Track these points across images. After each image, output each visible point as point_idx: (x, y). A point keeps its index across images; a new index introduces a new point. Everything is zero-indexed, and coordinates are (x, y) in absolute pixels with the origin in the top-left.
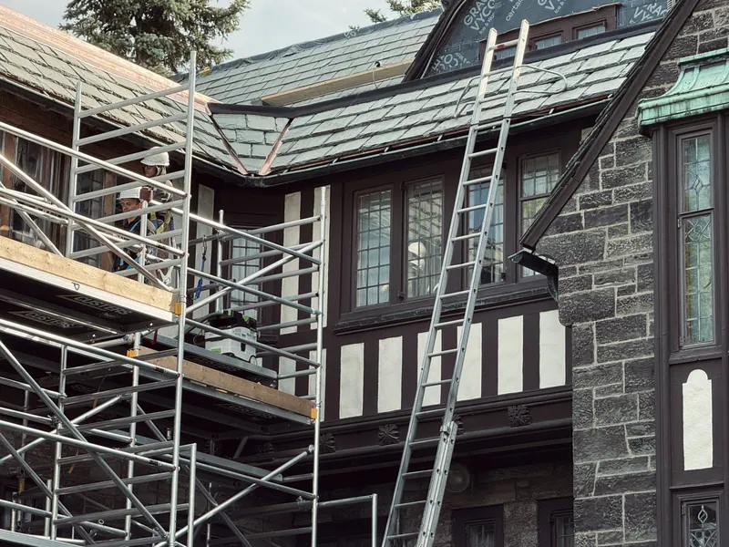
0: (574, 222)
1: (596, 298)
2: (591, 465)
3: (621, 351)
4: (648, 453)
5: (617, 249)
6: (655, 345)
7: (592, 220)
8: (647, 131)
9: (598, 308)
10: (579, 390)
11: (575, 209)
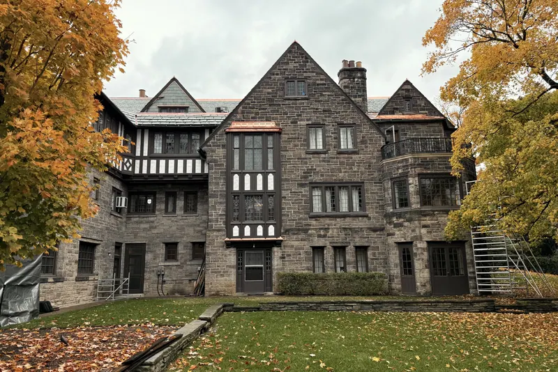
0: (210, 146)
1: (215, 160)
2: (212, 188)
3: (219, 169)
4: (224, 187)
5: (219, 152)
6: (227, 169)
7: (214, 146)
8: (227, 133)
9: (215, 161)
10: (210, 175)
11: (210, 143)
